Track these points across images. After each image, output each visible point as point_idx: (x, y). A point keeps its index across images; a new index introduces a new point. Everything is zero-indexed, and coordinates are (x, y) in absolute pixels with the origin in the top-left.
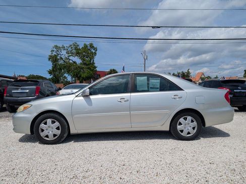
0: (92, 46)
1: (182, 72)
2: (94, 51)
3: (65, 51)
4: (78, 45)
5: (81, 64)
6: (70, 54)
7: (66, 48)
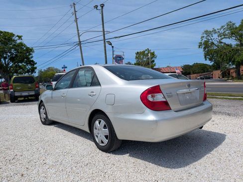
3: (217, 35)
4: (234, 24)
5: (237, 45)
6: (223, 37)
7: (217, 31)
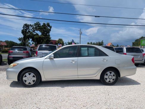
0: (48, 25)
1: (99, 42)
2: (49, 28)
4: (40, 24)
5: (41, 35)
6: (35, 29)
